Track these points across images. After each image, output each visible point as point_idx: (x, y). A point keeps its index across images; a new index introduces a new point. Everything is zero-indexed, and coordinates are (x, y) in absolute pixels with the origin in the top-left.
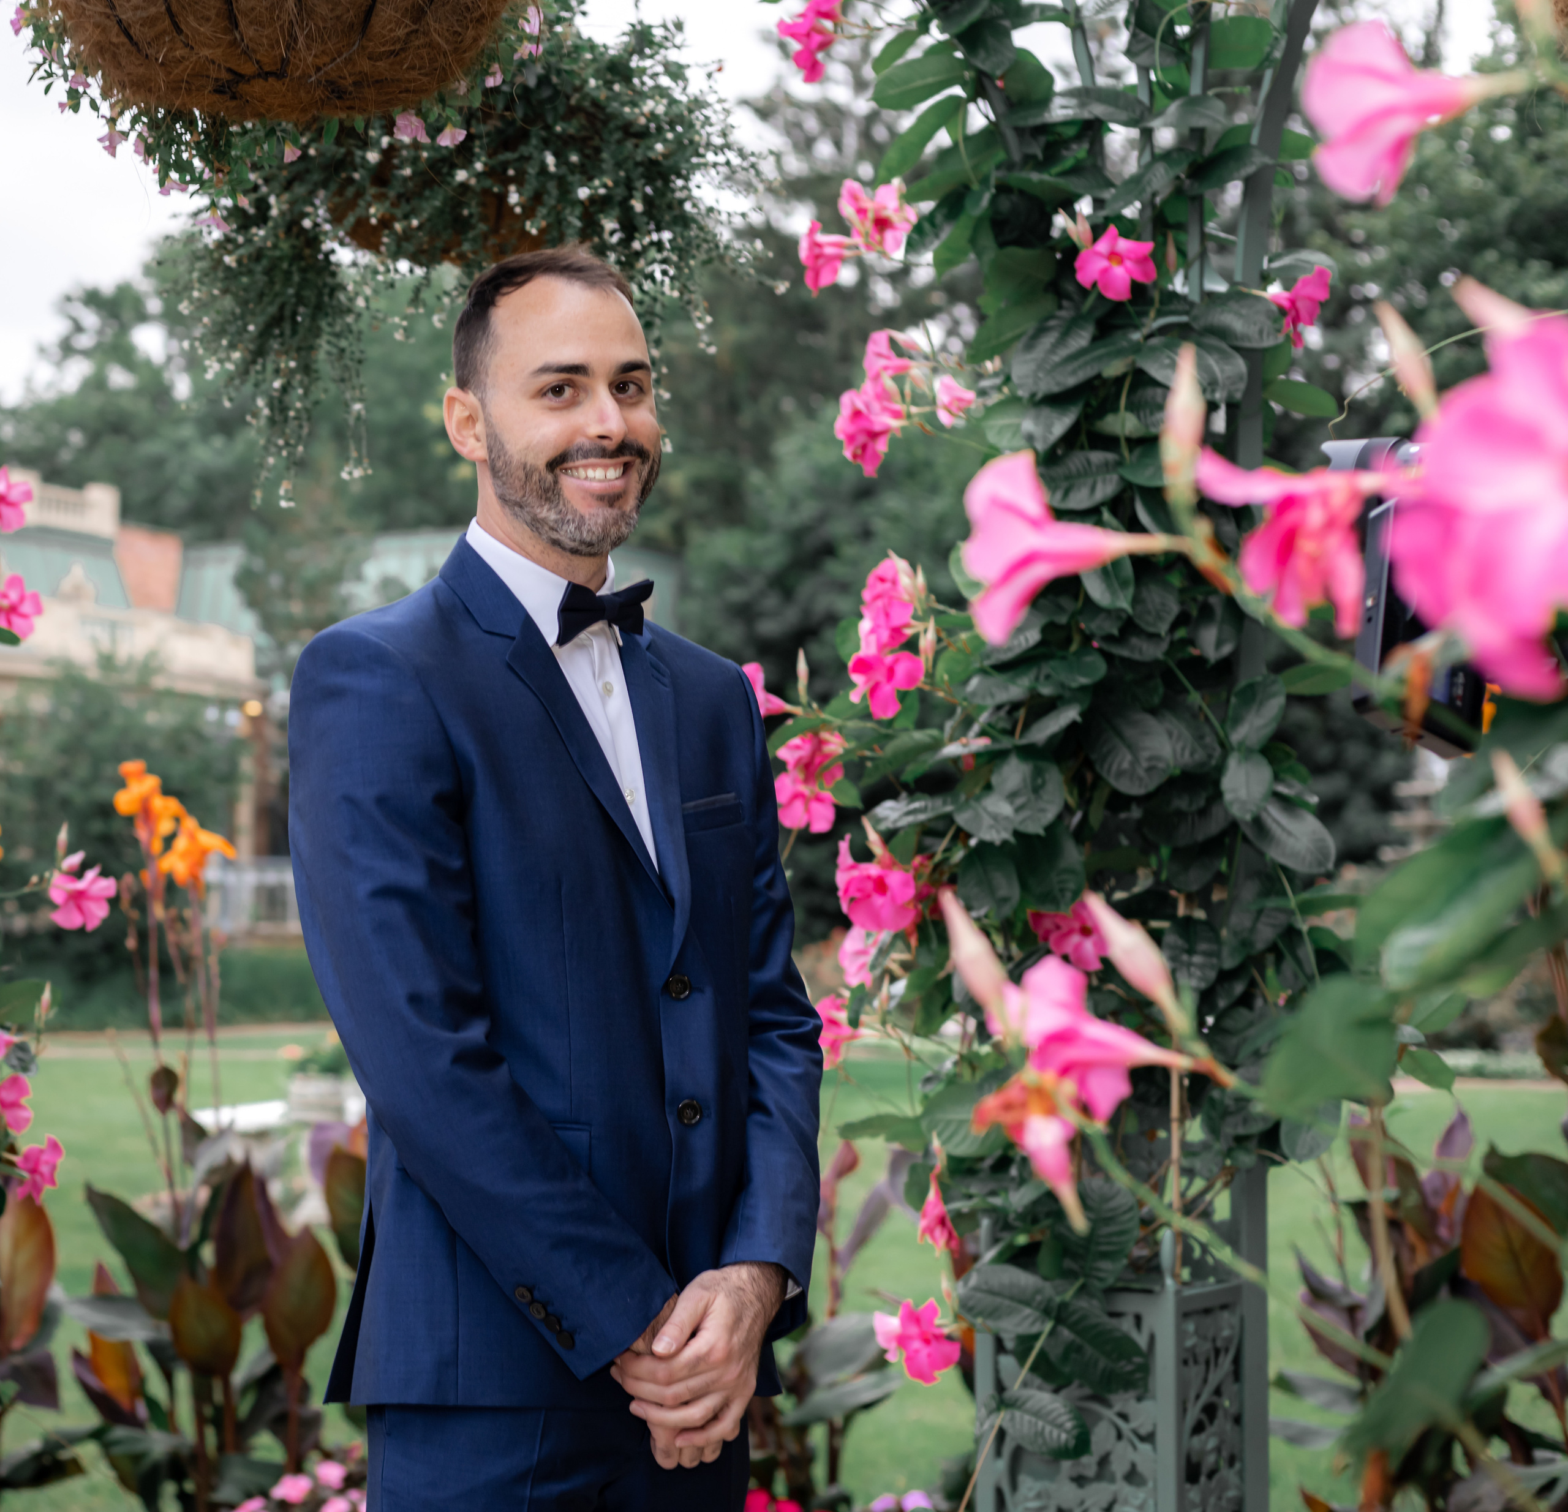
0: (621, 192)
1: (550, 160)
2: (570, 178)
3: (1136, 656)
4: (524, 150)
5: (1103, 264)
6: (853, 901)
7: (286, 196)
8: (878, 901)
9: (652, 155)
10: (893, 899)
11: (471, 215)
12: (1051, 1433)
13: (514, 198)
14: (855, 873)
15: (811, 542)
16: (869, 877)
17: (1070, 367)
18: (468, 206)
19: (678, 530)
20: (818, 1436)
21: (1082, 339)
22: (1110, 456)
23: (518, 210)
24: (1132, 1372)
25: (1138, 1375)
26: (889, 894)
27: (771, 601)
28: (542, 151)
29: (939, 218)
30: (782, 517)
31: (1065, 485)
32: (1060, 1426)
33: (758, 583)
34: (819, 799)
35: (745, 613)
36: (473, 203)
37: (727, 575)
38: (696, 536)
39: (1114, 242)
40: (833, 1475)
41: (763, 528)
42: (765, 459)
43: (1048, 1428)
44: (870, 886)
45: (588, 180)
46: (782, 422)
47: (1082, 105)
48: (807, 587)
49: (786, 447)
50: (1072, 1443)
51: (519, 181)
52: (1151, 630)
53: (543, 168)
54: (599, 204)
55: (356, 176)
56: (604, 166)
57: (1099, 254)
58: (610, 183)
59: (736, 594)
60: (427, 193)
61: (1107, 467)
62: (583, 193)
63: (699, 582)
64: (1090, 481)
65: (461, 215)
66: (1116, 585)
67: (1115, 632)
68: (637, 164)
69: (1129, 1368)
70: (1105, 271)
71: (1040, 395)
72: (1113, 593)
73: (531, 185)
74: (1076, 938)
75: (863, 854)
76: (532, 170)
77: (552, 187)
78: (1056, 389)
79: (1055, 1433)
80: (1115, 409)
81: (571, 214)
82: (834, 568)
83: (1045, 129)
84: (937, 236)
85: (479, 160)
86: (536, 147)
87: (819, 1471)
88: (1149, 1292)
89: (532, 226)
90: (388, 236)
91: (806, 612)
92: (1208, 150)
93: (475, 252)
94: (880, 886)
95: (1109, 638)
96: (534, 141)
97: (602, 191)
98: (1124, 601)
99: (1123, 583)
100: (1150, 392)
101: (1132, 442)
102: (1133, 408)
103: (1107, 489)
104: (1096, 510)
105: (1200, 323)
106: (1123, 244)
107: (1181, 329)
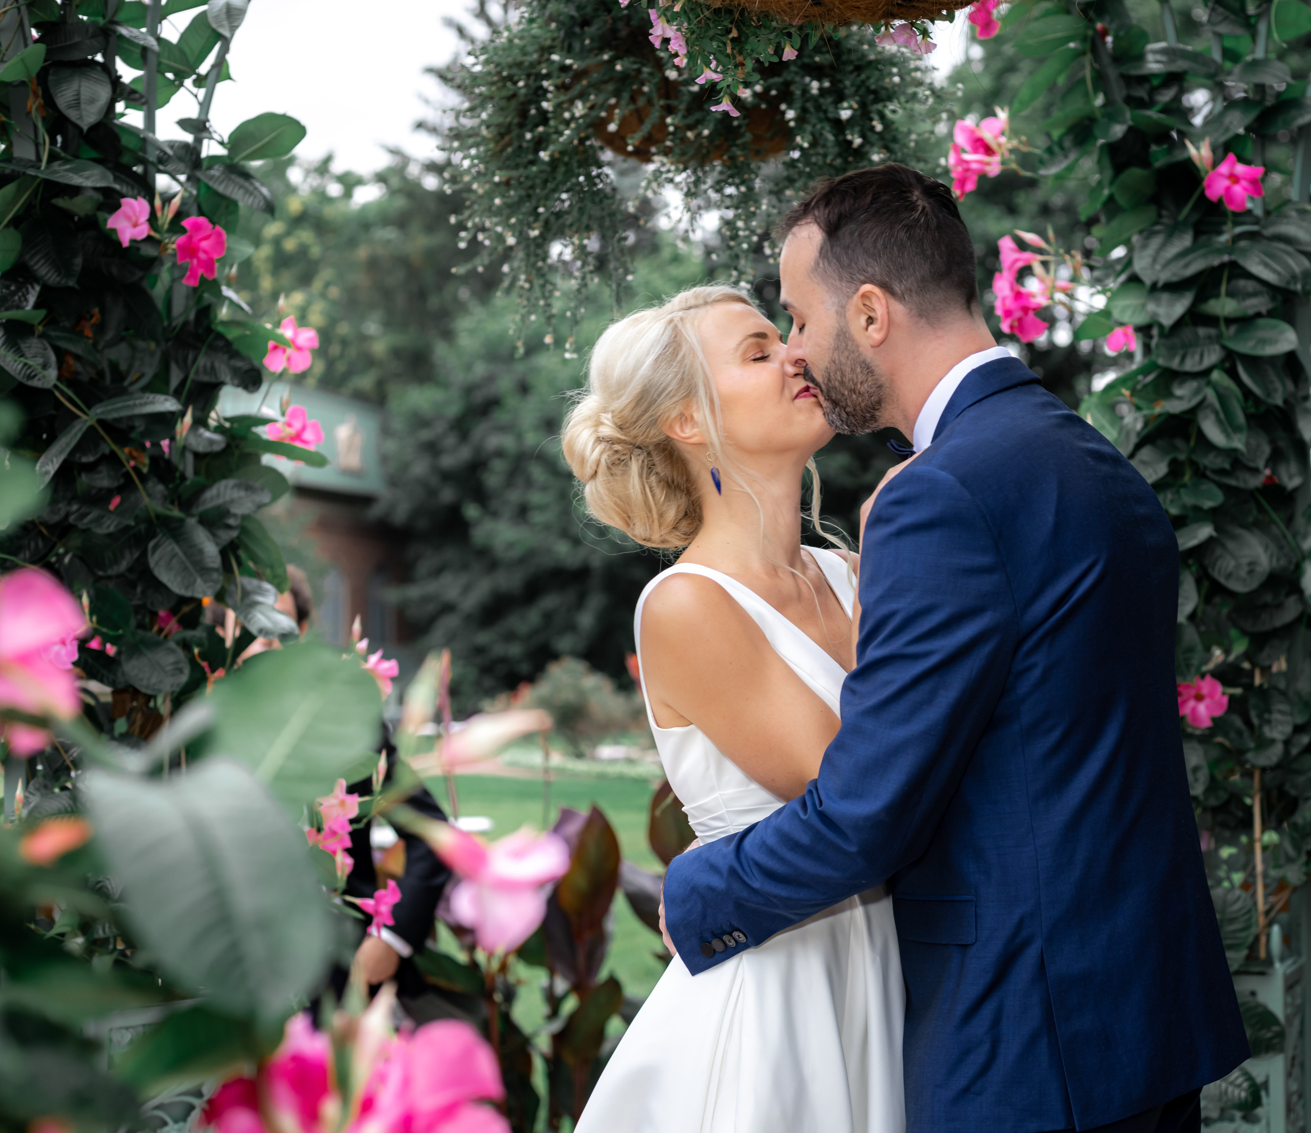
1: (813, 85)
2: (826, 100)
3: (1241, 485)
5: (1225, 183)
12: (1233, 1092)
13: (789, 114)
15: (479, 397)
17: (1182, 262)
19: (380, 384)
21: (1186, 240)
22: (1212, 331)
23: (792, 124)
24: (1271, 1039)
25: (1276, 1041)
27: (450, 441)
28: (803, 77)
29: (1067, 143)
30: (459, 377)
31: (1181, 352)
32: (1239, 1086)
33: (440, 428)
35: (432, 448)
37: (420, 421)
38: (394, 389)
39: (1233, 165)
41: (444, 385)
42: (448, 335)
43: (1230, 1089)
46: (462, 308)
47: (1171, 61)
48: (480, 430)
49: (463, 324)
50: (1250, 1099)
51: (789, 100)
52: (1252, 465)
53: (807, 90)
55: (646, 89)
57: (1221, 175)
58: (855, 106)
59: (426, 435)
61: (1210, 339)
63: (398, 424)
64: (1199, 350)
66: (1230, 430)
67: (1227, 466)
69: (1269, 1035)
70: (1228, 189)
71: (1160, 284)
72: (1228, 436)
73: (800, 104)
74: (1192, 703)
76: (798, 91)
77: (812, 106)
78: (1175, 279)
79: (1237, 1092)
80: (1217, 296)
82: (500, 416)
83: (1144, 79)
84: (1066, 157)
88: (1262, 974)
89: (802, 140)
91: (478, 450)
92: (1270, 101)
95: (1222, 472)
98: (1238, 443)
99: (1237, 429)
100: (1242, 283)
101: (1229, 321)
102: (1231, 294)
103: (1213, 356)
104: (1206, 373)
105: (1269, 231)
106: (1240, 169)
107: (1252, 236)
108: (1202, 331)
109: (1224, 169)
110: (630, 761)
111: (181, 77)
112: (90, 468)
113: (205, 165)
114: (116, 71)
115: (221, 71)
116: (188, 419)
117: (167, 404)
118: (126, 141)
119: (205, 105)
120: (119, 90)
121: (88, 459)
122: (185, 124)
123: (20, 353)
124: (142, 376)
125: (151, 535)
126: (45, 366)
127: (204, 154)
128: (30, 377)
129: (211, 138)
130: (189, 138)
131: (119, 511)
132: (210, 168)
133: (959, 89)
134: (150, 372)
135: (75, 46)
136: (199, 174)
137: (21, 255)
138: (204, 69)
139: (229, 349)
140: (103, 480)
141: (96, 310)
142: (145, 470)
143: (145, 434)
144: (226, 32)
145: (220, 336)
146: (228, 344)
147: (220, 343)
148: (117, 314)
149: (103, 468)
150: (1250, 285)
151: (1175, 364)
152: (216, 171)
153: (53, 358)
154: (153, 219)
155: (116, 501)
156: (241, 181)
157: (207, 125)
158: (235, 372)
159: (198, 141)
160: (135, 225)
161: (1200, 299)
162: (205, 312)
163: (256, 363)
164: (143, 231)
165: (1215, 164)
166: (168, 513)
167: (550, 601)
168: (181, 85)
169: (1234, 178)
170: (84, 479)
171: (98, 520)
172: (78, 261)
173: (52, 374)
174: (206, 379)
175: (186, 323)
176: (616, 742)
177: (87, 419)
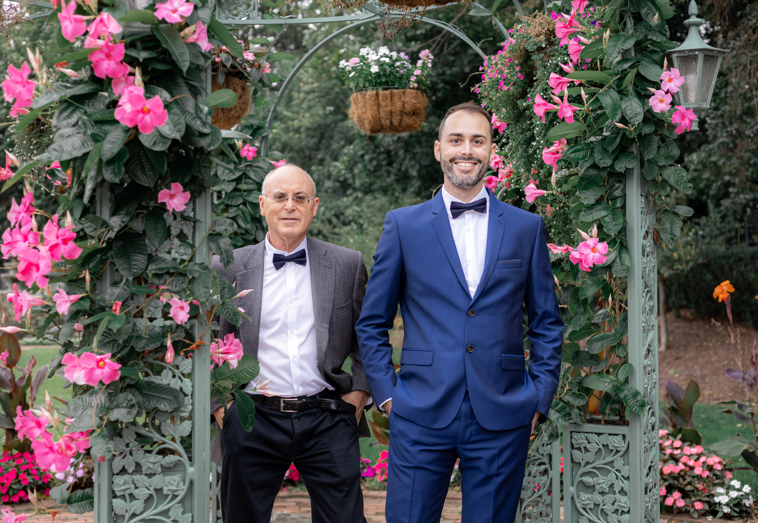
5: (245, 151)
22: (240, 194)
31: (231, 199)
57: (244, 149)
61: (240, 196)
64: (236, 199)
66: (245, 223)
70: (246, 153)
78: (230, 179)
80: (242, 184)
98: (249, 226)
99: (248, 222)
100: (248, 180)
101: (245, 191)
102: (245, 183)
103: (240, 201)
104: (238, 205)
105: (255, 165)
106: (250, 148)
107: (250, 166)
108: (237, 193)
109: (246, 148)
150: (251, 181)
151: (229, 203)
161: (237, 184)
165: (243, 147)
169: (249, 151)
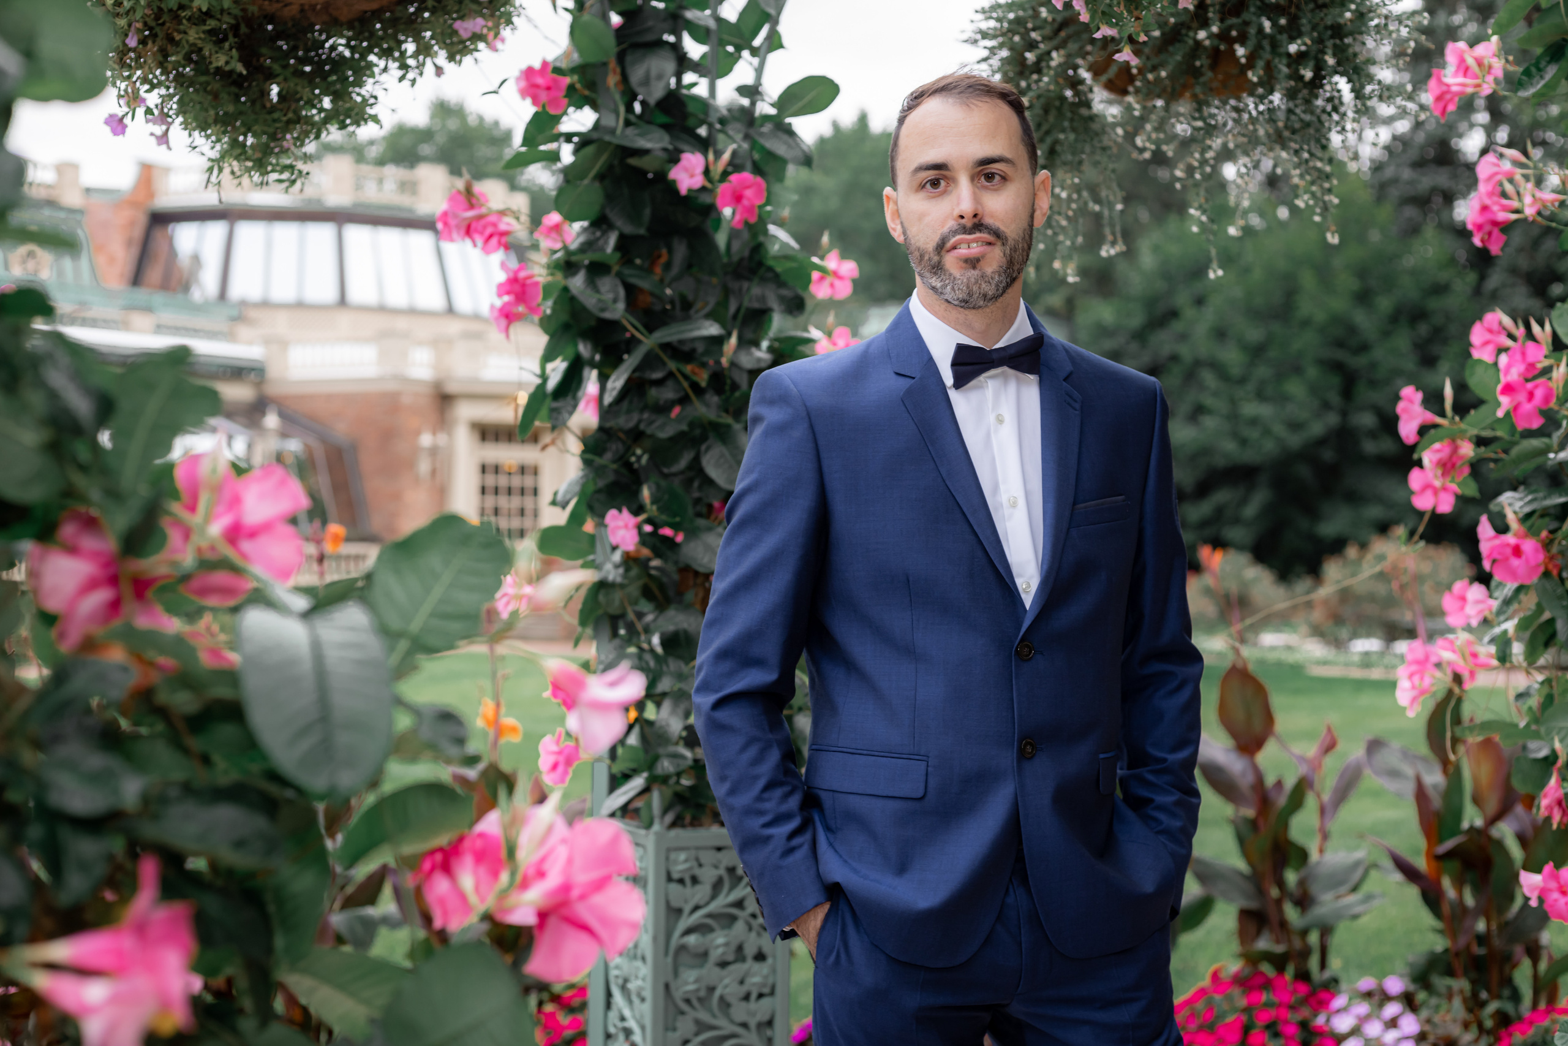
0: (1315, 48)
1: (1267, 25)
2: (1279, 37)
4: (1246, 16)
6: (1494, 562)
7: (1062, 52)
8: (1515, 562)
9: (1341, 21)
10: (1527, 561)
11: (1202, 66)
13: (1240, 51)
14: (1497, 542)
16: (1508, 545)
18: (1199, 58)
20: (1314, 938)
23: (1243, 61)
26: (1524, 557)
28: (1259, 16)
29: (1543, 64)
34: (1445, 489)
36: (1204, 57)
40: (1323, 965)
44: (1509, 551)
45: (1292, 39)
51: (1242, 39)
53: (1261, 29)
54: (1301, 57)
56: (1303, 29)
58: (1309, 42)
60: (1171, 49)
62: (1293, 48)
65: (1194, 66)
68: (1327, 28)
73: (1252, 42)
75: (1501, 528)
76: (1252, 31)
77: (1266, 44)
81: (1280, 62)
84: (1544, 76)
85: (1214, 24)
86: (1254, 14)
87: (1314, 963)
89: (1253, 75)
90: (1141, 81)
93: (1204, 94)
94: (1517, 551)
96: (1252, 9)
97: (1303, 48)
110: (1289, 648)
111: (739, 49)
112: (659, 383)
113: (758, 123)
114: (683, 48)
115: (774, 42)
116: (733, 340)
117: (713, 329)
118: (691, 108)
119: (759, 71)
120: (683, 63)
121: (657, 375)
122: (743, 90)
123: (597, 290)
124: (707, 304)
125: (704, 438)
126: (615, 301)
127: (757, 113)
128: (603, 310)
129: (763, 100)
130: (745, 102)
131: (679, 419)
132: (762, 126)
133: (1425, 18)
134: (712, 301)
135: (649, 30)
136: (752, 132)
137: (603, 208)
138: (757, 42)
139: (777, 280)
140: (668, 393)
141: (664, 251)
142: (703, 384)
143: (707, 352)
144: (772, 12)
145: (770, 269)
146: (777, 276)
147: (770, 275)
148: (681, 250)
149: (670, 383)
152: (767, 128)
153: (622, 292)
154: (707, 172)
155: (676, 411)
156: (785, 137)
157: (760, 89)
158: (782, 299)
159: (753, 104)
160: (692, 176)
162: (757, 249)
163: (800, 292)
164: (698, 181)
166: (721, 420)
167: (1222, 496)
168: (740, 57)
170: (653, 393)
171: (662, 427)
172: (647, 212)
173: (621, 306)
174: (756, 305)
175: (742, 260)
176: (1278, 630)
177: (649, 342)
